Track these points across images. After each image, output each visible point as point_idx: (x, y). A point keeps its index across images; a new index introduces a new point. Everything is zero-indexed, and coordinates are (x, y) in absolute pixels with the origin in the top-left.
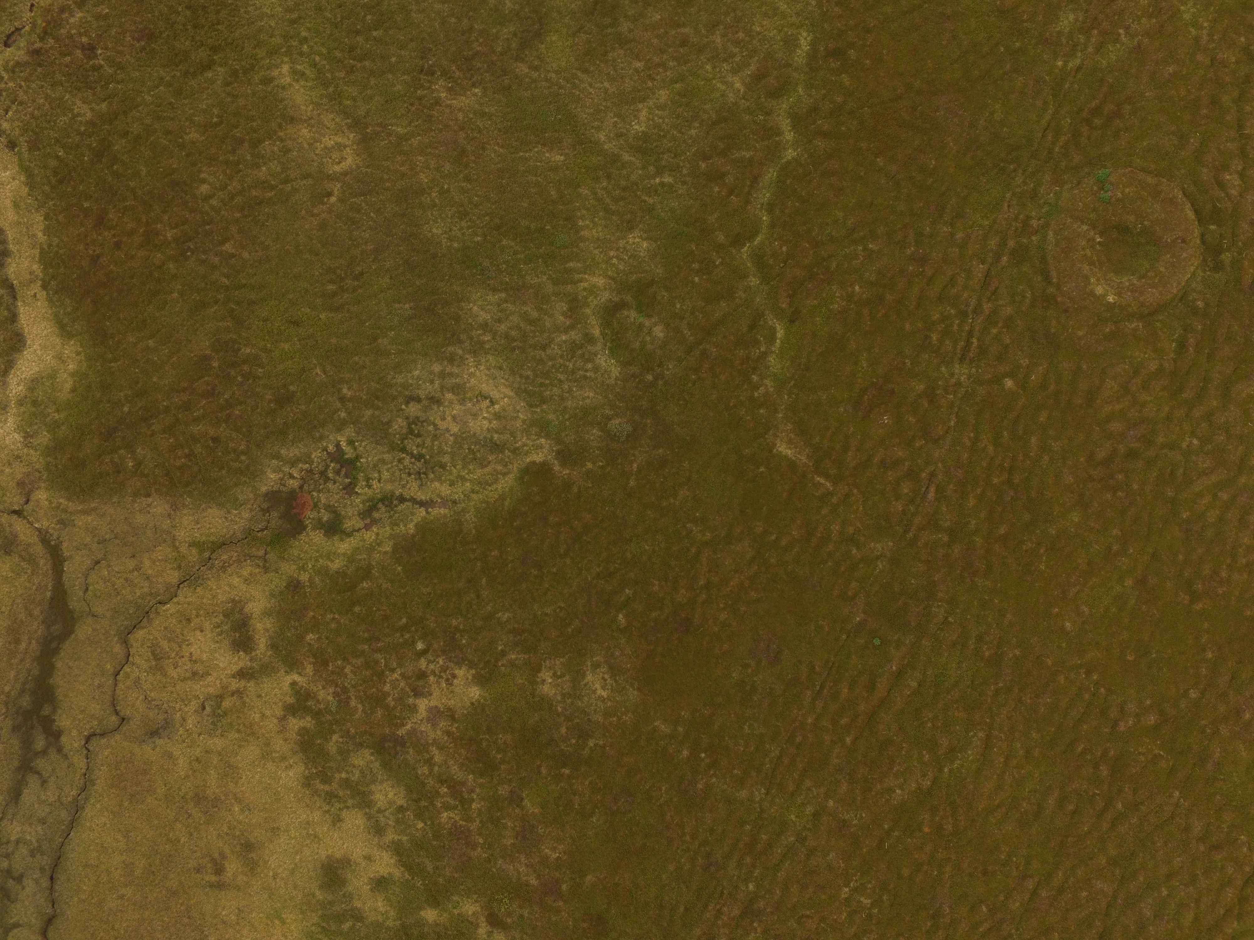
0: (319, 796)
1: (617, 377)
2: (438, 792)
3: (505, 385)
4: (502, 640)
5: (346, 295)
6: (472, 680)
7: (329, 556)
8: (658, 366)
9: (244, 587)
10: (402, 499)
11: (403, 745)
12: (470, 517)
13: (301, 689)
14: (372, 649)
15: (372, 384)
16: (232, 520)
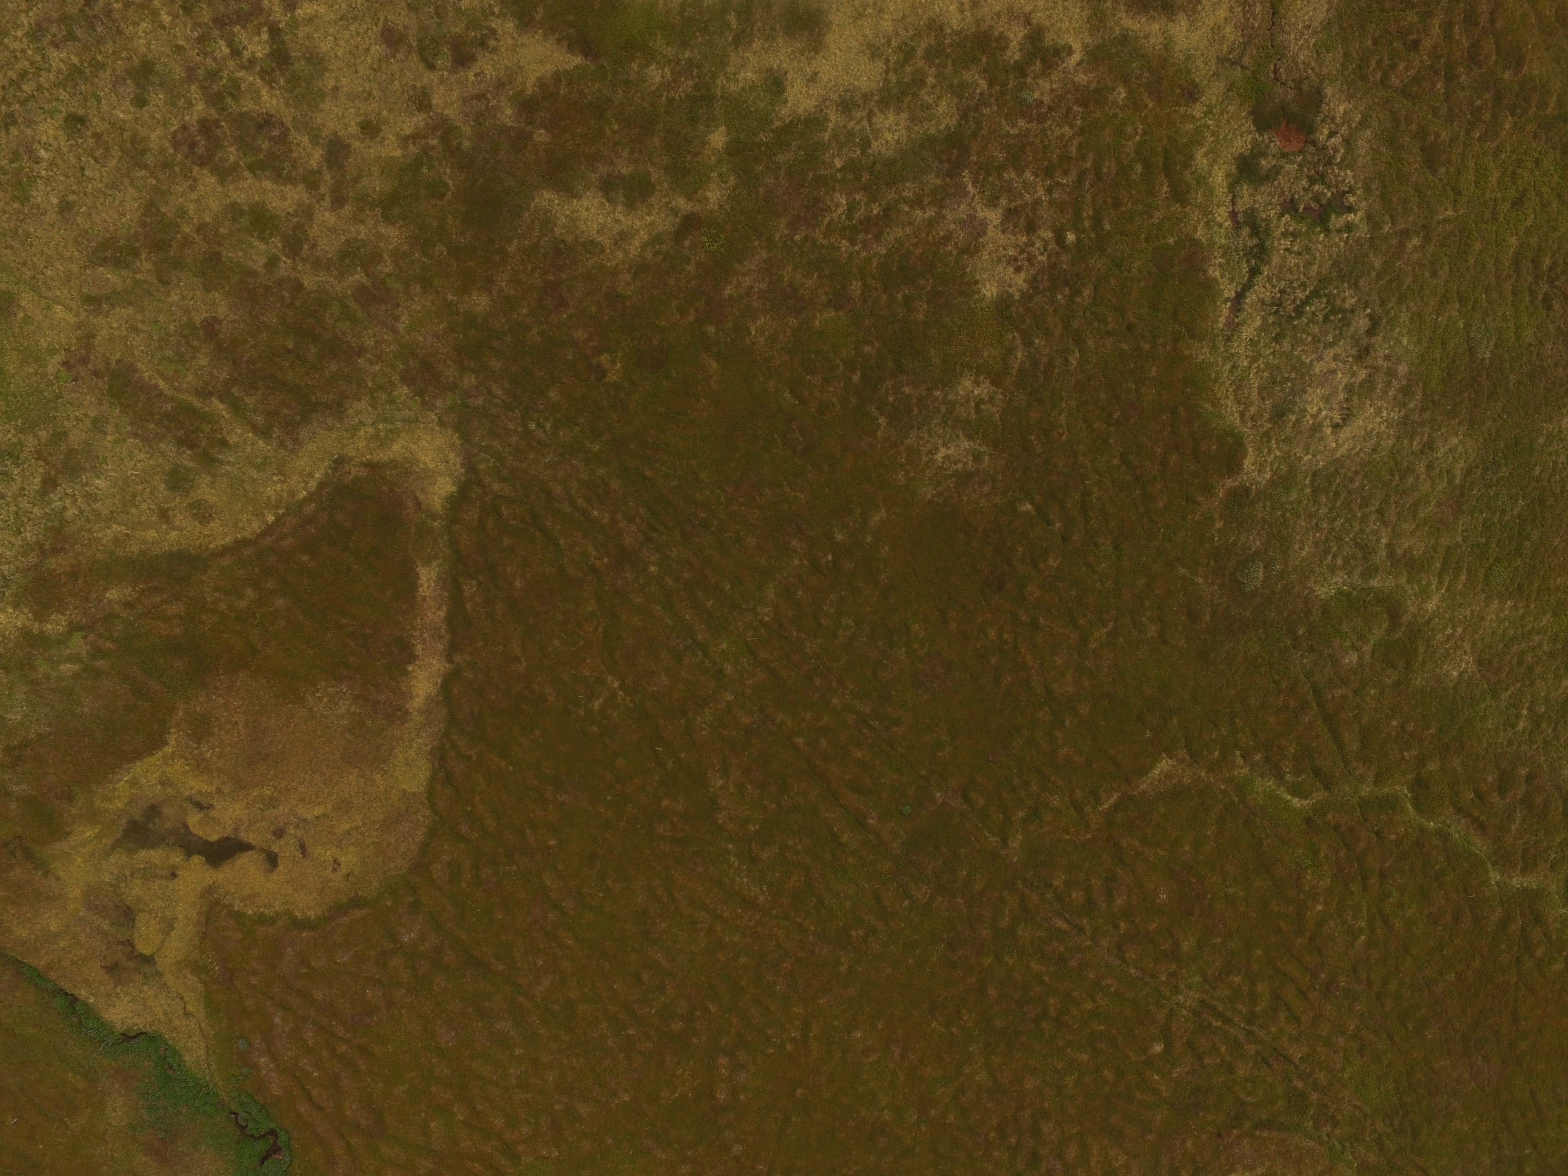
0: (912, 38)
1: (1314, 591)
2: (874, 202)
3: (1352, 449)
4: (1044, 346)
5: (1530, 279)
6: (1007, 292)
7: (1213, 153)
8: (1312, 646)
9: (1210, 22)
10: (1254, 272)
11: (950, 174)
12: (1203, 353)
13: (1060, 59)
14: (1084, 172)
15: (1410, 280)
16: (1303, 34)
